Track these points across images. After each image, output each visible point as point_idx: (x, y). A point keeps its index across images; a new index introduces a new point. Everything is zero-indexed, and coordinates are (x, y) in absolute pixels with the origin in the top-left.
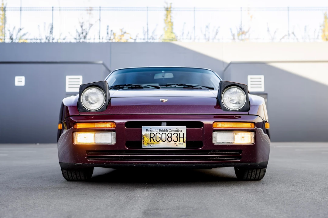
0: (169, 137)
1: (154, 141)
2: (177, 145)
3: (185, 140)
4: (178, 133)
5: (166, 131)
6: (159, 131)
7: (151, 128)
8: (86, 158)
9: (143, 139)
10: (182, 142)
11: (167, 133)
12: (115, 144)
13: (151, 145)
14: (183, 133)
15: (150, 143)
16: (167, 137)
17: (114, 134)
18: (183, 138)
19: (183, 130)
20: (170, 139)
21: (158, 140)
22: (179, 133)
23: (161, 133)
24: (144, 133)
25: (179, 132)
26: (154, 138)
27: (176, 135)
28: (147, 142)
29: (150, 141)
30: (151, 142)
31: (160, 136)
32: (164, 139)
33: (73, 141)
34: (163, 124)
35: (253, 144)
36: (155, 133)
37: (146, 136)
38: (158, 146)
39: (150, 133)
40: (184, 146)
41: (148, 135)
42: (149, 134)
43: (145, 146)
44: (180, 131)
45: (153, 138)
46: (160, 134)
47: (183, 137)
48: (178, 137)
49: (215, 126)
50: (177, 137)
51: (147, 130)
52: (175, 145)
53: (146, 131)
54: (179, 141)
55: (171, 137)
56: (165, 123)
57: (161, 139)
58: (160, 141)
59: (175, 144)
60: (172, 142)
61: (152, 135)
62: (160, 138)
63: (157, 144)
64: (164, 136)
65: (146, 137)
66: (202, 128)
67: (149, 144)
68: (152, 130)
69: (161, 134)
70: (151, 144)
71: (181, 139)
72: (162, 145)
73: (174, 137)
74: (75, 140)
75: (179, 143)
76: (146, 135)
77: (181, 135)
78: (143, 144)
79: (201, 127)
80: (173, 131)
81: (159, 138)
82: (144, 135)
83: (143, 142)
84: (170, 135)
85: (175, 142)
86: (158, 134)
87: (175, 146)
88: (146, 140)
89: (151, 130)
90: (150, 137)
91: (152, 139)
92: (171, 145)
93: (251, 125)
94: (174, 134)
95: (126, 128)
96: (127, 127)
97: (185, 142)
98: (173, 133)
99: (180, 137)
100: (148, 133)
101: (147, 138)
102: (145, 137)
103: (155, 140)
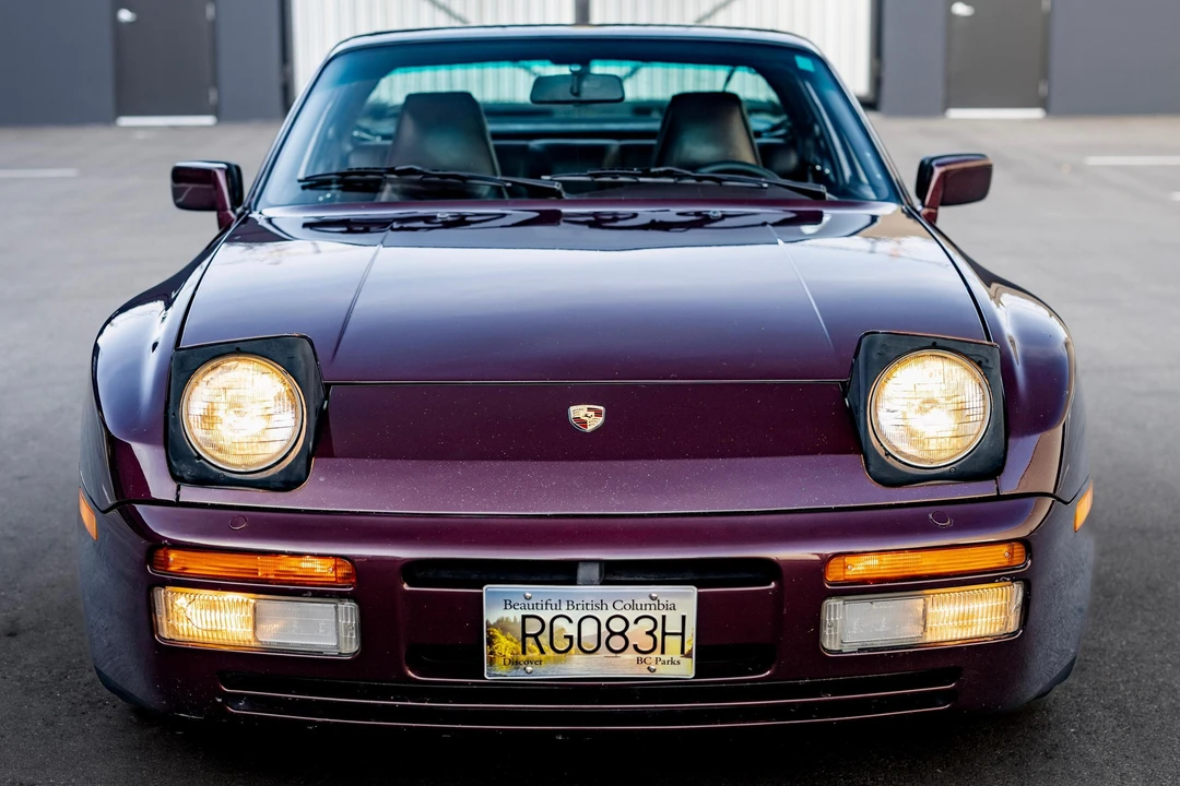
0: (613, 634)
1: (542, 652)
2: (652, 667)
3: (691, 644)
4: (658, 615)
5: (601, 605)
6: (564, 606)
7: (528, 595)
8: (219, 700)
9: (490, 643)
10: (677, 656)
11: (603, 616)
12: (357, 658)
13: (529, 668)
14: (684, 618)
15: (522, 658)
16: (605, 633)
17: (348, 611)
18: (680, 637)
19: (682, 603)
20: (617, 643)
21: (562, 645)
22: (664, 617)
23: (576, 615)
24: (492, 615)
25: (664, 612)
26: (545, 640)
27: (647, 625)
28: (509, 655)
29: (524, 652)
30: (529, 654)
31: (572, 630)
32: (589, 644)
33: (153, 627)
34: (582, 572)
35: (1015, 633)
36: (547, 616)
37: (504, 631)
38: (563, 672)
39: (524, 617)
40: (686, 669)
41: (511, 627)
42: (519, 619)
43: (498, 671)
44: (666, 607)
45: (535, 636)
46: (570, 621)
47: (682, 634)
48: (658, 633)
49: (834, 573)
50: (650, 633)
51: (508, 604)
52: (645, 666)
53: (502, 607)
54: (663, 652)
55: (622, 634)
56: (595, 572)
57: (576, 642)
58: (573, 650)
59: (639, 661)
60: (630, 655)
61: (533, 627)
62: (571, 638)
63: (556, 661)
64: (589, 629)
65: (503, 634)
66: (773, 585)
67: (515, 663)
68: (531, 602)
69: (576, 621)
70: (529, 662)
71: (673, 643)
72: (578, 667)
73: (637, 633)
74: (164, 621)
75: (663, 657)
76: (503, 626)
77: (673, 625)
78: (491, 662)
79: (769, 584)
80: (633, 606)
81: (566, 637)
82: (495, 626)
83: (491, 653)
84: (618, 626)
85: (644, 656)
86: (559, 623)
87: (641, 671)
88: (505, 646)
89: (526, 602)
90: (525, 636)
91: (530, 642)
92: (625, 666)
93: (1011, 554)
94: (636, 622)
95: (406, 587)
96: (410, 585)
97: (689, 655)
98: (631, 615)
99: (664, 634)
100: (514, 615)
101: (509, 636)
102: (497, 633)
103: (546, 647)
